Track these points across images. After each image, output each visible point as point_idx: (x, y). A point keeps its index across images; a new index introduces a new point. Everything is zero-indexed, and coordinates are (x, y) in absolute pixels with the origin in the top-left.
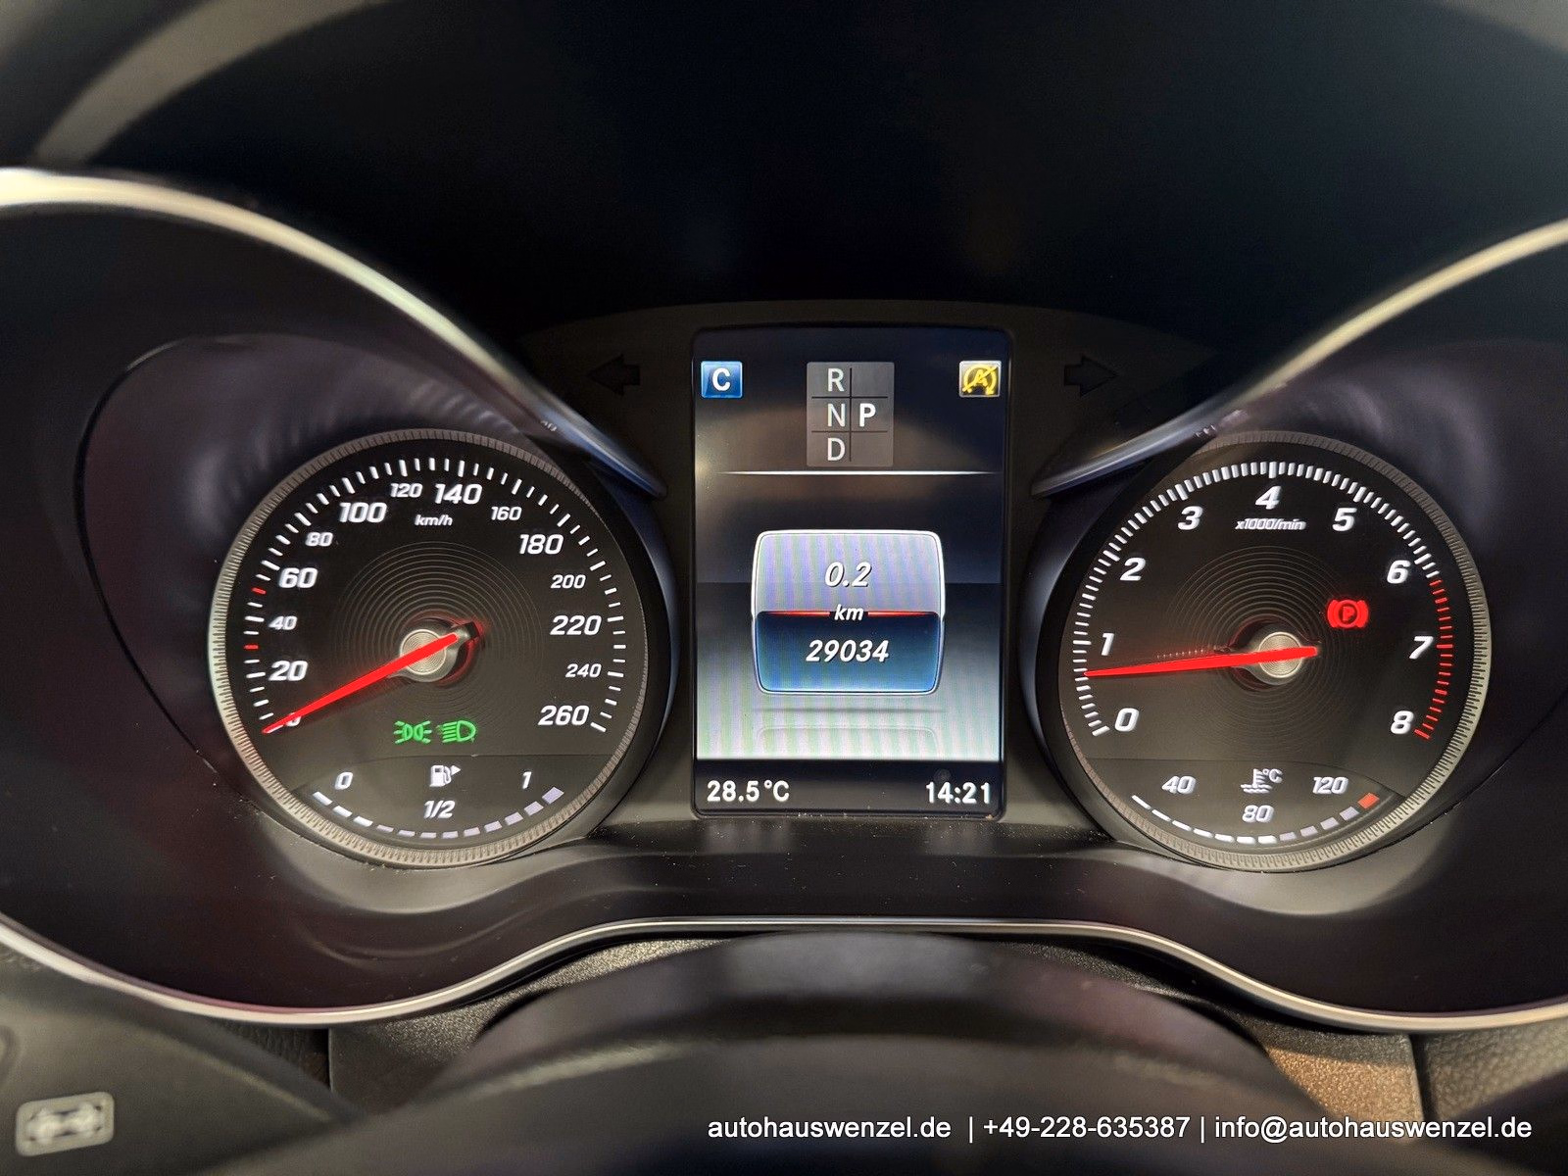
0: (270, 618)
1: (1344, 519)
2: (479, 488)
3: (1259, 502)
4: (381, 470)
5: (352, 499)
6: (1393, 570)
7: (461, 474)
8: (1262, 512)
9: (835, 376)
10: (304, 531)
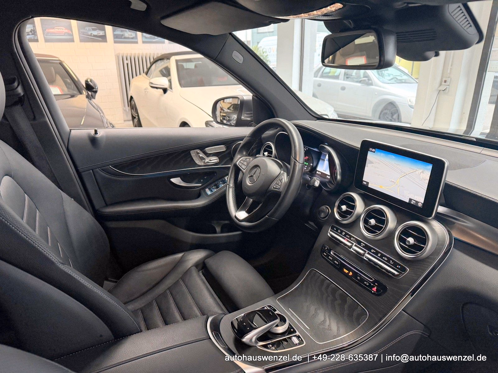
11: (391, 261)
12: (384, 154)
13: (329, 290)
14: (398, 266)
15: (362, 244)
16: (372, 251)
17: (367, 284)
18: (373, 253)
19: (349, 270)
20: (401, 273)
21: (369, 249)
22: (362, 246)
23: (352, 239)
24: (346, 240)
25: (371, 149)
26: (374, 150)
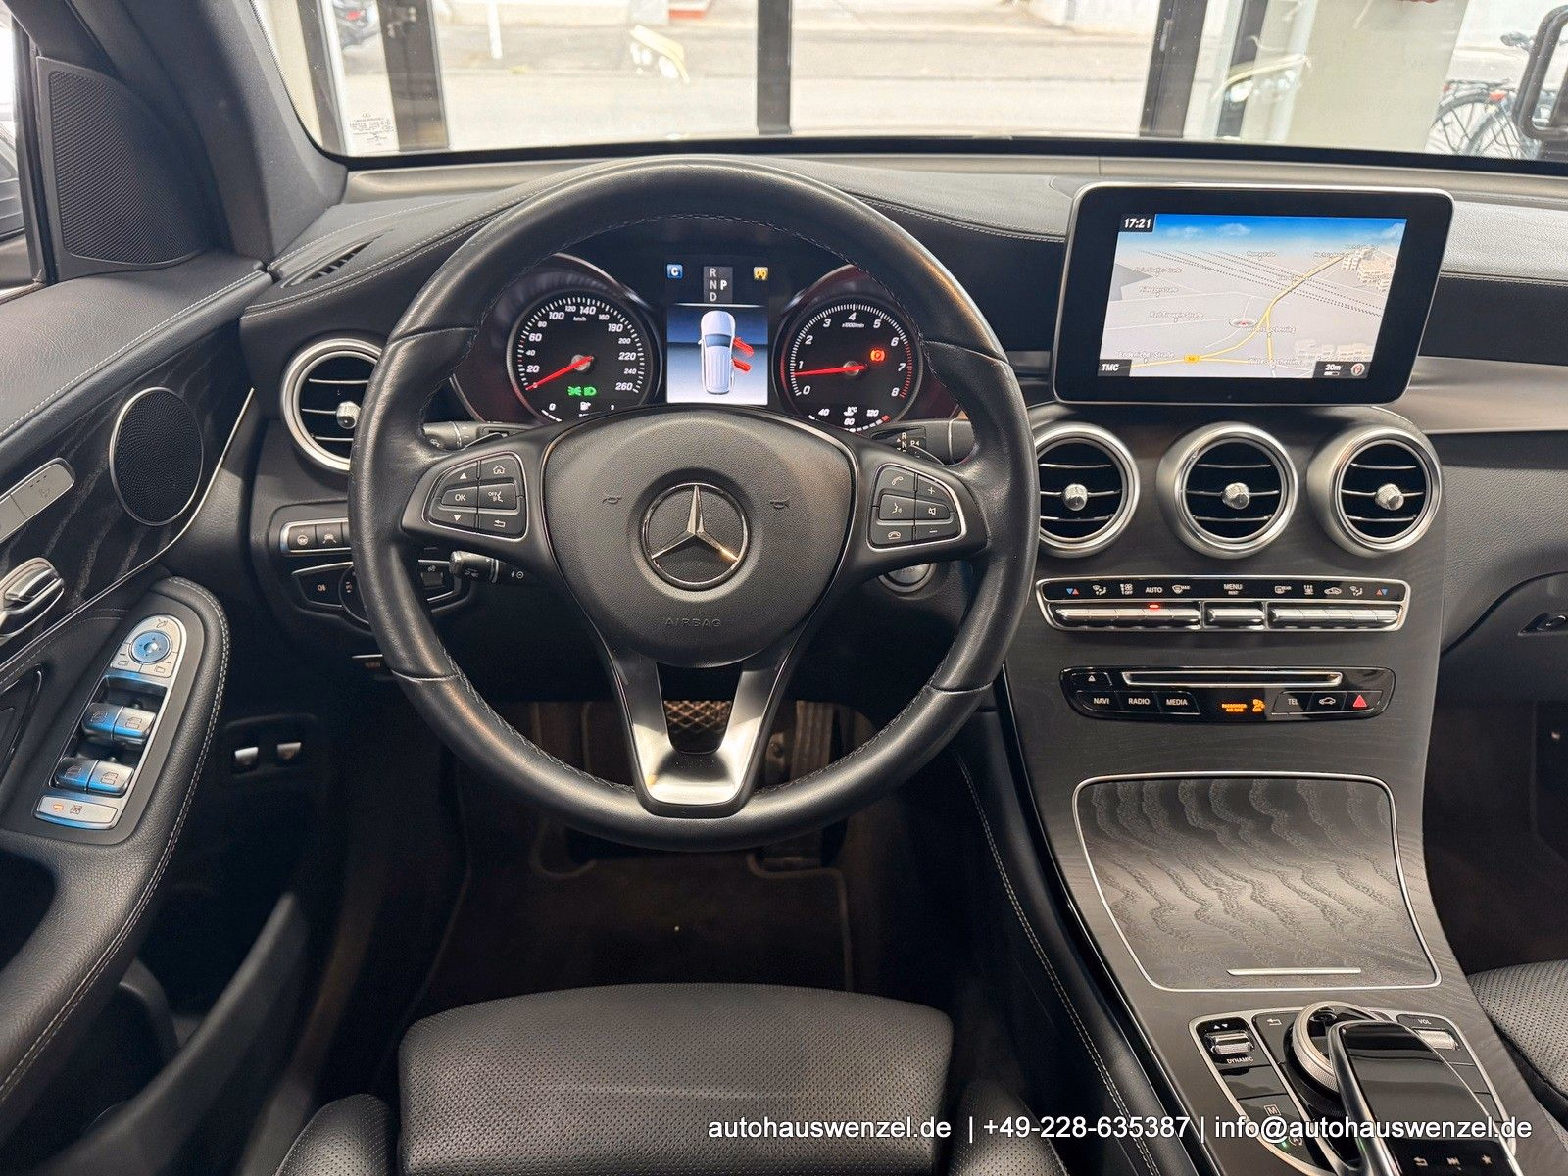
0: (526, 350)
1: (877, 324)
2: (595, 308)
3: (850, 318)
4: (562, 301)
5: (553, 311)
6: (893, 341)
7: (588, 303)
8: (850, 321)
9: (713, 272)
10: (537, 322)
11: (1353, 589)
13: (1217, 805)
14: (1379, 593)
15: (1227, 587)
16: (1280, 590)
17: (1331, 702)
18: (1286, 595)
19: (1246, 696)
20: (1399, 606)
21: (1265, 589)
22: (1235, 593)
23: (1178, 589)
24: (1157, 606)
25: (1130, 222)
26: (1146, 224)
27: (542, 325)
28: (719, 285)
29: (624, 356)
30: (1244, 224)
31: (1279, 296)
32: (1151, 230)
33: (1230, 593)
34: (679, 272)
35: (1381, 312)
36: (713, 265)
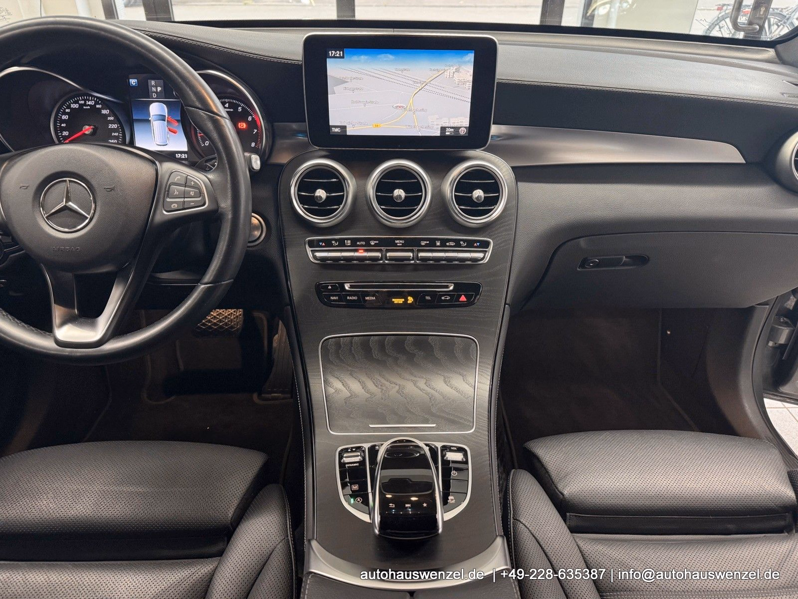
0: (61, 124)
1: (240, 109)
2: (94, 102)
3: (225, 106)
4: (77, 99)
5: (73, 103)
6: (249, 118)
7: (90, 99)
8: (226, 108)
9: (153, 83)
10: (65, 109)
11: (462, 243)
12: (366, 57)
13: (389, 348)
14: (475, 245)
15: (396, 242)
16: (423, 243)
17: (447, 299)
18: (427, 246)
19: (404, 295)
20: (486, 251)
21: (415, 243)
22: (401, 244)
23: (372, 243)
24: (362, 251)
25: (332, 53)
26: (340, 54)
27: (67, 110)
28: (157, 89)
29: (111, 126)
30: (391, 54)
31: (415, 92)
32: (343, 57)
33: (398, 244)
34: (136, 83)
35: (470, 100)
36: (153, 79)
